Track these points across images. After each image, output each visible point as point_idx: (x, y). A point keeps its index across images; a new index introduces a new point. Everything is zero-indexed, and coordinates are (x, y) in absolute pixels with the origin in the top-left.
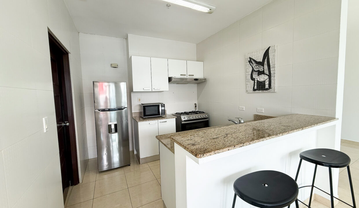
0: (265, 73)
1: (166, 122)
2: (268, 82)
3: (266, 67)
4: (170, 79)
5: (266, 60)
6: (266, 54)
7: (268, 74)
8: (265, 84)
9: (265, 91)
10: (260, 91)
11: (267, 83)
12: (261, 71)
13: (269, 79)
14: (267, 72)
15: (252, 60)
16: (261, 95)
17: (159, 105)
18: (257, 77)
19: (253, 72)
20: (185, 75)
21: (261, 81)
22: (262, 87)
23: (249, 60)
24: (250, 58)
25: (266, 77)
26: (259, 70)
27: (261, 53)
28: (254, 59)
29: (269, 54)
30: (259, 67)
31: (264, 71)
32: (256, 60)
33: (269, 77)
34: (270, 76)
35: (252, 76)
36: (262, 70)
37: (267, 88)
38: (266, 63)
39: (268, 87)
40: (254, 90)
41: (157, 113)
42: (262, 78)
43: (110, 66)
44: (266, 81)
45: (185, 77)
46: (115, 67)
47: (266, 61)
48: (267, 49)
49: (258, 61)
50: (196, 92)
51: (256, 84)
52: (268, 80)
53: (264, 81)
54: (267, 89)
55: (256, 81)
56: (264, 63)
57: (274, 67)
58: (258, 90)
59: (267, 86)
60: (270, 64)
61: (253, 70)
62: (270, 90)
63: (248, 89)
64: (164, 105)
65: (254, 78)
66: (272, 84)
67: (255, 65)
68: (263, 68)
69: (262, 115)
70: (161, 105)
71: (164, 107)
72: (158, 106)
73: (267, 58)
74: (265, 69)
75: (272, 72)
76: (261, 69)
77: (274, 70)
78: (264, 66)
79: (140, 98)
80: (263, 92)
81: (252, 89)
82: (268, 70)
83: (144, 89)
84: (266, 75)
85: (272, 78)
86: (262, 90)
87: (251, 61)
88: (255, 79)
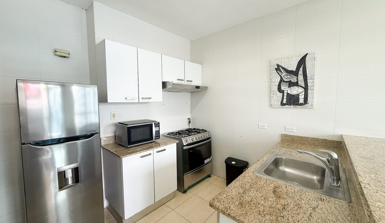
0: (299, 85)
1: (165, 150)
2: (304, 95)
3: (301, 77)
4: (164, 85)
5: (301, 69)
6: (302, 62)
7: (304, 86)
8: (299, 98)
9: (298, 106)
10: (292, 106)
11: (302, 97)
12: (294, 82)
13: (305, 92)
14: (301, 83)
15: (281, 68)
16: (291, 110)
17: (152, 124)
18: (287, 89)
19: (281, 82)
20: (183, 80)
21: (292, 94)
22: (294, 102)
23: (277, 67)
24: (278, 66)
25: (301, 90)
26: (290, 81)
27: (294, 60)
28: (284, 66)
29: (306, 63)
30: (291, 77)
31: (297, 82)
32: (286, 68)
33: (305, 90)
34: (306, 88)
35: (280, 87)
36: (296, 81)
37: (301, 102)
38: (301, 72)
39: (303, 102)
40: (282, 104)
41: (149, 137)
42: (295, 91)
43: (51, 53)
44: (301, 94)
45: (183, 83)
46: (65, 57)
47: (302, 71)
48: (303, 56)
49: (289, 69)
50: (189, 103)
51: (285, 97)
52: (303, 93)
53: (298, 95)
54: (301, 104)
55: (285, 94)
56: (298, 73)
57: (313, 79)
58: (288, 105)
59: (301, 101)
60: (306, 74)
61: (282, 80)
62: (306, 105)
63: (273, 103)
64: (159, 123)
65: (283, 89)
66: (309, 99)
67: (284, 74)
68: (297, 79)
69: (294, 135)
70: (155, 124)
71: (159, 126)
72: (151, 126)
73: (303, 67)
74: (299, 80)
75: (309, 84)
76: (294, 80)
77: (313, 82)
78: (298, 77)
79: (115, 113)
80: (295, 107)
81: (280, 103)
82: (304, 81)
83: (127, 98)
84: (300, 88)
85: (309, 91)
86: (294, 104)
87: (278, 68)
88: (285, 92)
